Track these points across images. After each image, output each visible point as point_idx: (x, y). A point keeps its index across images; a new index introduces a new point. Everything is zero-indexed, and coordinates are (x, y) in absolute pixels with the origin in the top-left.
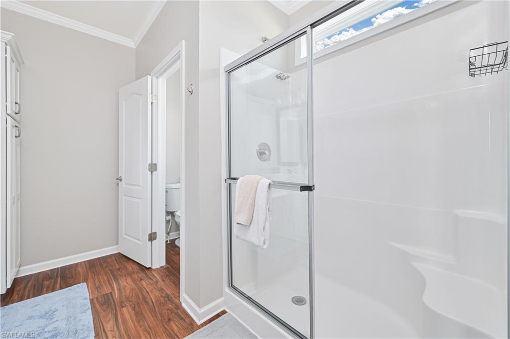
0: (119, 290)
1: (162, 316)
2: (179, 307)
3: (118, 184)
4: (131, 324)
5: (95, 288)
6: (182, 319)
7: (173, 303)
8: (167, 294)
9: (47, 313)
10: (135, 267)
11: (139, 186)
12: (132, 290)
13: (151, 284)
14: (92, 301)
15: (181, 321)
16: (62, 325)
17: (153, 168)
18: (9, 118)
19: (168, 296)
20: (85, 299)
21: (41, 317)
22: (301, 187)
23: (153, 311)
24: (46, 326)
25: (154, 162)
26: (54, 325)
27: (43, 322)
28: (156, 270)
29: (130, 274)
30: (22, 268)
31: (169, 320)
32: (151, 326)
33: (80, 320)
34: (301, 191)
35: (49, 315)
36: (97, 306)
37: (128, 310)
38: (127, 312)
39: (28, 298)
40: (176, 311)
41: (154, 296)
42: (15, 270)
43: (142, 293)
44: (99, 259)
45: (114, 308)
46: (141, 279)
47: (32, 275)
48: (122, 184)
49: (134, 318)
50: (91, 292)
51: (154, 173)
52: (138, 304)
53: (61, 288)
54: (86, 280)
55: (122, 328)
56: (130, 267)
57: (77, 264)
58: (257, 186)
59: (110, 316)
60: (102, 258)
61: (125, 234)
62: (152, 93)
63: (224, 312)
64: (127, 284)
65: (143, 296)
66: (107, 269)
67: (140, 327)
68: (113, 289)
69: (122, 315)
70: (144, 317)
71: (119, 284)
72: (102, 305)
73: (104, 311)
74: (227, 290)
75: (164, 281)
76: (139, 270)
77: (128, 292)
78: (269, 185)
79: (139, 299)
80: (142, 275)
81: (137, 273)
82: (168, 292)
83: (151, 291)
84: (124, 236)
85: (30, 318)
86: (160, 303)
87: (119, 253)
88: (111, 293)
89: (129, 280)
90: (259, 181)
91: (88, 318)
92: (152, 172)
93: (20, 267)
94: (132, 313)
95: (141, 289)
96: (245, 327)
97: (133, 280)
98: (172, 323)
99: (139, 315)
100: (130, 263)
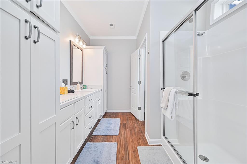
0: (128, 123)
1: (138, 136)
2: (144, 136)
3: (130, 88)
4: (128, 135)
5: (122, 121)
6: (144, 140)
7: (142, 134)
8: (141, 130)
9: (110, 123)
10: (134, 118)
11: (136, 89)
12: (131, 125)
13: (137, 125)
14: (120, 124)
15: (143, 141)
16: (112, 127)
17: (140, 83)
18: (104, 69)
19: (141, 131)
20: (119, 123)
21: (109, 124)
22: (188, 94)
23: (135, 134)
24: (110, 126)
25: (140, 81)
26: (111, 127)
27: (109, 125)
28: (140, 121)
29: (132, 120)
30: (108, 110)
31: (140, 139)
32: (133, 138)
33: (116, 128)
34: (188, 96)
35: (110, 124)
36: (121, 126)
37: (128, 130)
38: (128, 131)
39: (108, 118)
40: (143, 137)
41: (137, 129)
42: (106, 110)
43: (134, 127)
44: (125, 113)
45: (125, 128)
46: (135, 123)
47: (109, 113)
48: (132, 88)
49: (129, 133)
50: (121, 122)
51: (140, 85)
52: (132, 130)
53: (114, 118)
54: (120, 118)
55: (126, 134)
56: (133, 118)
57: (119, 113)
58: (170, 92)
59: (124, 130)
60: (126, 113)
61: (132, 106)
62: (139, 55)
63: (160, 145)
64: (130, 123)
65: (134, 128)
66: (126, 116)
67: (131, 137)
68: (126, 123)
69: (127, 131)
70: (132, 135)
71: (128, 122)
72: (122, 126)
73: (123, 128)
74: (162, 137)
75: (142, 126)
76: (135, 120)
77: (130, 125)
78: (176, 92)
79: (132, 128)
80: (135, 121)
81: (134, 120)
82: (142, 130)
83: (137, 127)
84: (132, 107)
85: (107, 123)
86: (138, 132)
87: (131, 112)
88: (125, 124)
89: (131, 122)
90: (172, 90)
91: (118, 128)
92: (139, 85)
93: (107, 109)
94: (130, 132)
95: (134, 126)
96: (167, 154)
97: (133, 122)
98: (140, 140)
99: (131, 133)
100: (133, 116)
